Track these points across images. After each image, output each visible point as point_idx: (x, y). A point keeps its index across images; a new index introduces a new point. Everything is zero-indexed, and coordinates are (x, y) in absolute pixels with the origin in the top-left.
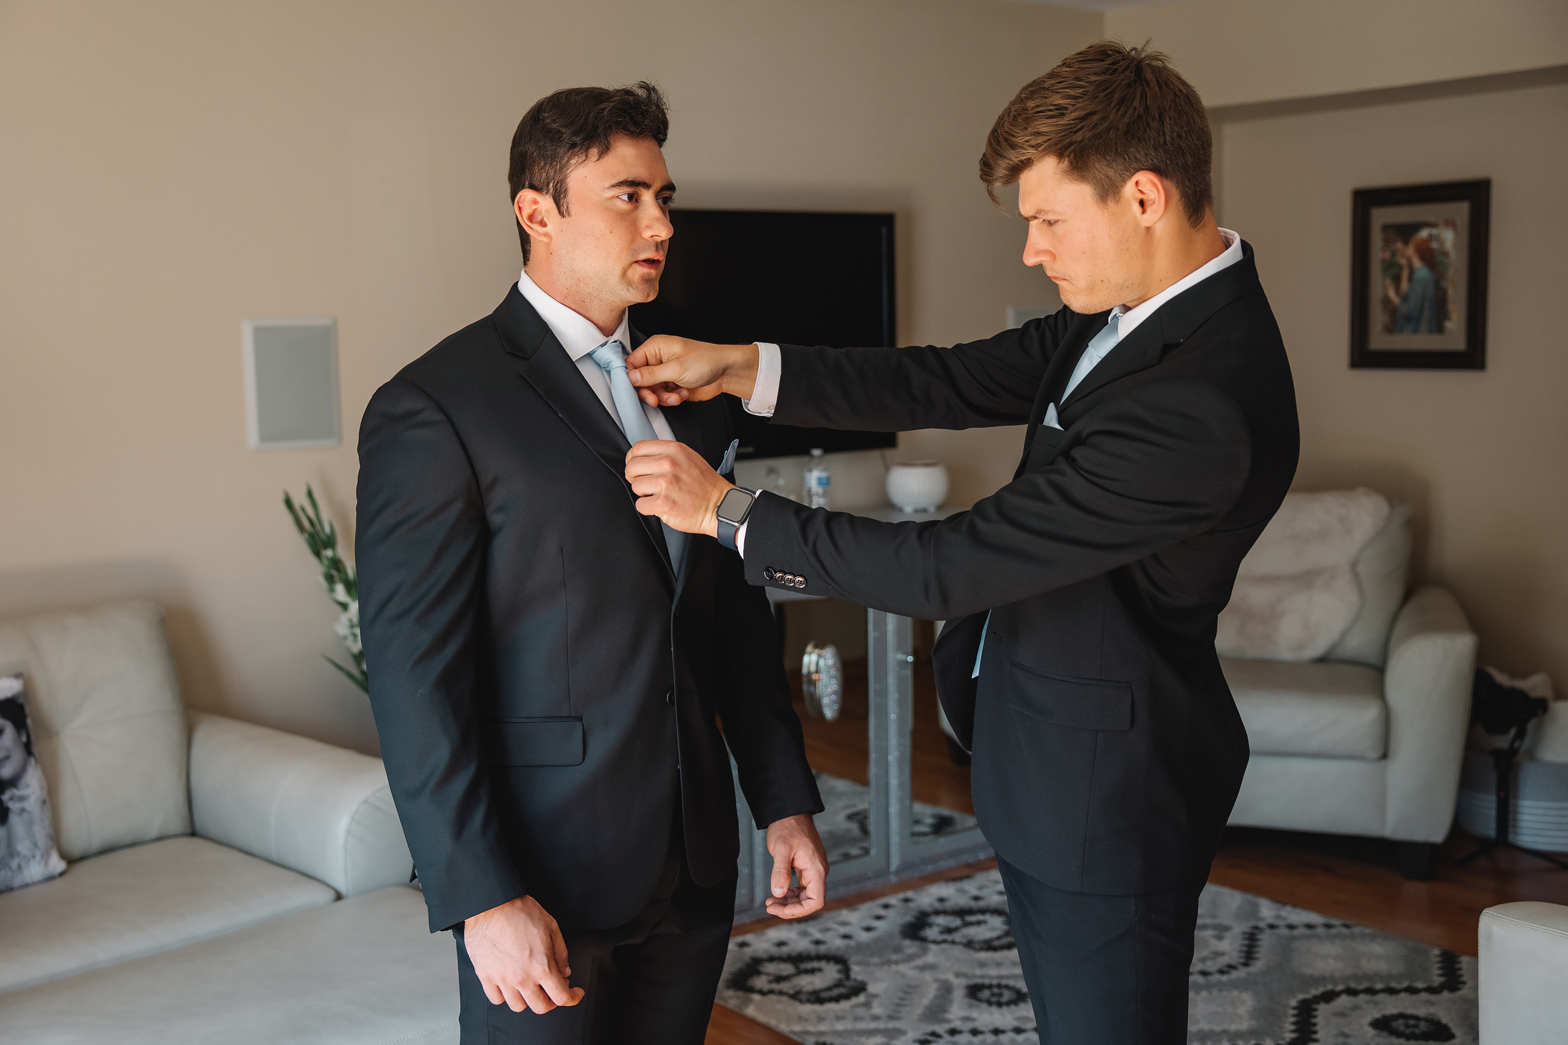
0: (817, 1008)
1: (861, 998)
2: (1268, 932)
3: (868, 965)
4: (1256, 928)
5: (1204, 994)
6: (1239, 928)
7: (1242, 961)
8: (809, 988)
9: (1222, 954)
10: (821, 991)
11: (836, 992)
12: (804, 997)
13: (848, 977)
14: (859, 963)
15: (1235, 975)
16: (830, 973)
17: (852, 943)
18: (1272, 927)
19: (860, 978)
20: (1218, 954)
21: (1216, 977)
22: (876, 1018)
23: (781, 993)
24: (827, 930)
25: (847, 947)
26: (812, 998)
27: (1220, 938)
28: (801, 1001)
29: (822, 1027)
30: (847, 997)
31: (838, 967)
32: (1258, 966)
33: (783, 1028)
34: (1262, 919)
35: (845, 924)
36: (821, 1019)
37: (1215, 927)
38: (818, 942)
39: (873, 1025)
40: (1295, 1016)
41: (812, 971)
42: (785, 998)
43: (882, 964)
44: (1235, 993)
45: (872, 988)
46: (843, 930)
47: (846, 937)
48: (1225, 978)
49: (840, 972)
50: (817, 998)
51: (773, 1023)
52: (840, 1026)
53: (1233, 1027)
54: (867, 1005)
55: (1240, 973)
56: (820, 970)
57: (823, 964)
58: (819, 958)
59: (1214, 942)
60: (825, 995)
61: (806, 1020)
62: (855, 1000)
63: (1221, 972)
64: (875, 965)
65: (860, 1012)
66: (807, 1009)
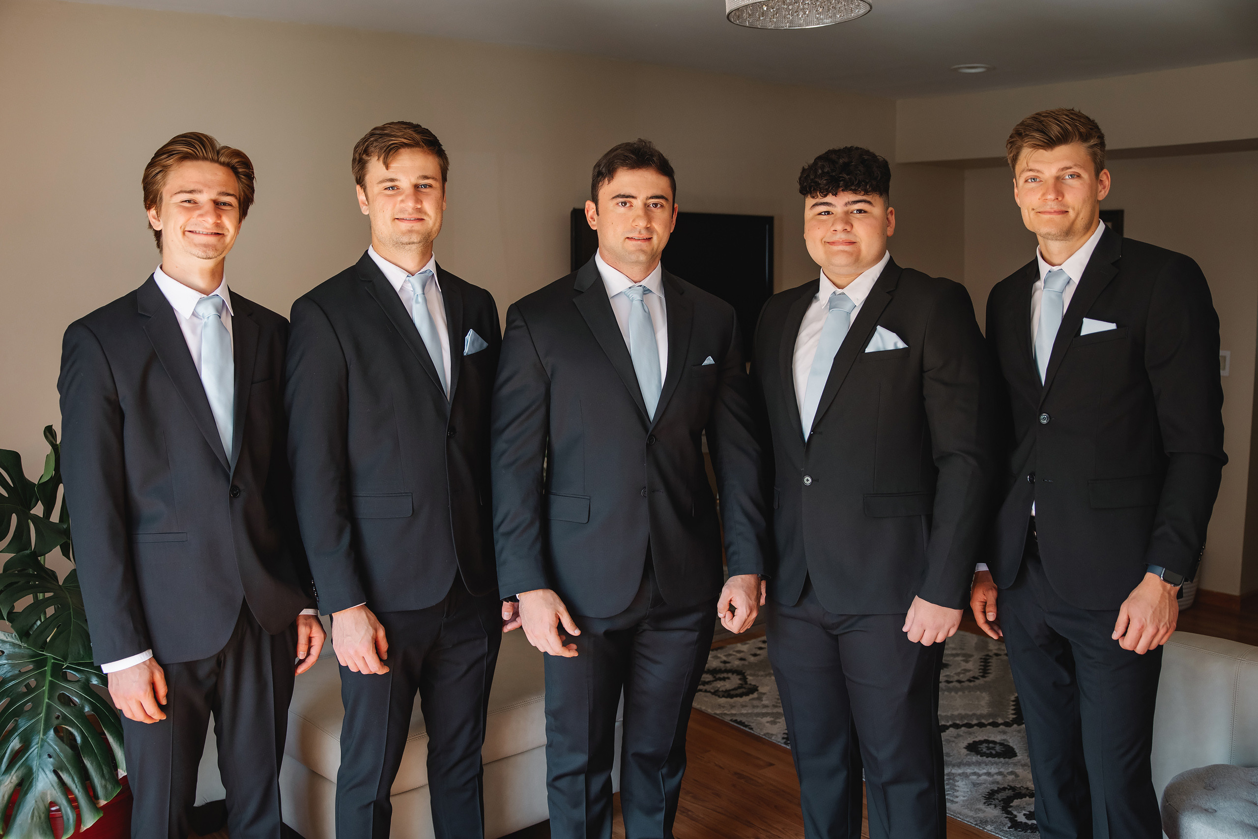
0: (729, 700)
1: (755, 695)
2: (995, 658)
3: (758, 676)
4: (988, 655)
5: (960, 693)
6: (977, 656)
7: (981, 674)
8: (724, 689)
9: (969, 671)
10: (730, 690)
11: (740, 691)
12: (721, 694)
13: (746, 683)
14: (751, 675)
15: (977, 682)
16: (734, 681)
17: (746, 663)
18: (997, 655)
19: (753, 683)
20: (966, 671)
21: (967, 684)
22: (766, 706)
23: (706, 691)
24: (730, 655)
25: (743, 665)
26: (726, 695)
27: (967, 661)
28: (719, 696)
29: (734, 712)
30: (747, 694)
31: (739, 677)
32: (990, 677)
33: (710, 711)
34: (991, 650)
35: (739, 652)
36: (732, 707)
37: (964, 655)
38: (725, 662)
39: (764, 711)
40: (1013, 705)
41: (724, 679)
42: (709, 694)
43: (766, 675)
44: (978, 693)
45: (761, 689)
46: (739, 655)
47: (741, 659)
48: (972, 684)
49: (740, 679)
50: (728, 694)
51: (703, 708)
52: (744, 711)
53: (978, 712)
54: (760, 699)
55: (981, 681)
56: (728, 678)
57: (730, 675)
58: (727, 671)
59: (963, 664)
60: (732, 693)
61: (724, 707)
62: (751, 696)
63: (969, 681)
64: (762, 676)
65: (756, 703)
66: (723, 700)
